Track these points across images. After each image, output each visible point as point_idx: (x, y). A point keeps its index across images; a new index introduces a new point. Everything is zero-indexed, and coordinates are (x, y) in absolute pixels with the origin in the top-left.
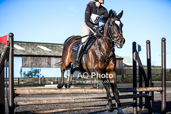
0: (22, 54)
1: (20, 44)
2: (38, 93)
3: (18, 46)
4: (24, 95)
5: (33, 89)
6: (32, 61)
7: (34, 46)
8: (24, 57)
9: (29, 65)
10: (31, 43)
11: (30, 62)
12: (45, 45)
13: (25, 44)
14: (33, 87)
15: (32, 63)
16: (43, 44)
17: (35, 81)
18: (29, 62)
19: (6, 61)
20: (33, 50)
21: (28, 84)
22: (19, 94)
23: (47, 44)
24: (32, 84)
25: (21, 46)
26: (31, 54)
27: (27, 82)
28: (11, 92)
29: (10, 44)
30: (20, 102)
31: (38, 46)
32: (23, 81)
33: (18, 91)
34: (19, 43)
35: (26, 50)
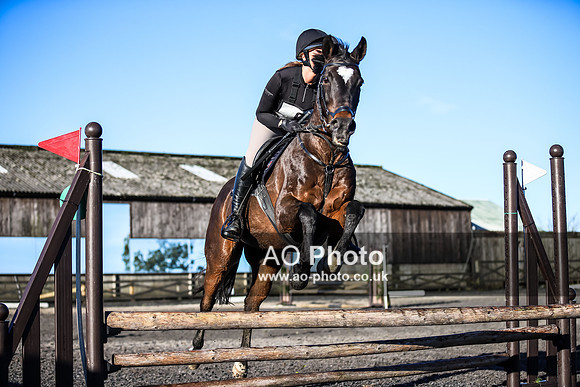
0: (129, 193)
1: (122, 159)
2: (185, 325)
3: (115, 165)
4: (137, 333)
5: (169, 312)
6: (164, 216)
7: (170, 164)
8: (136, 204)
9: (152, 230)
10: (161, 158)
11: (157, 221)
12: (206, 162)
13: (140, 159)
14: (168, 304)
15: (162, 225)
16: (201, 160)
17: (175, 285)
18: (153, 220)
19: (75, 218)
20: (168, 178)
21: (149, 296)
22: (122, 329)
23: (213, 158)
24: (164, 294)
25: (127, 166)
26: (160, 193)
27: (146, 289)
28: (95, 322)
29: (88, 160)
30: (125, 354)
31: (182, 166)
32: (132, 284)
33: (118, 317)
34: (120, 155)
35: (143, 178)
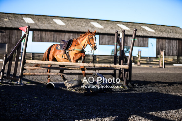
0: (99, 32)
7: (114, 24)
8: (101, 36)
9: (105, 43)
11: (107, 40)
12: (125, 23)
13: (105, 22)
23: (127, 22)
26: (108, 32)
27: (102, 60)
31: (117, 25)
32: (98, 58)
